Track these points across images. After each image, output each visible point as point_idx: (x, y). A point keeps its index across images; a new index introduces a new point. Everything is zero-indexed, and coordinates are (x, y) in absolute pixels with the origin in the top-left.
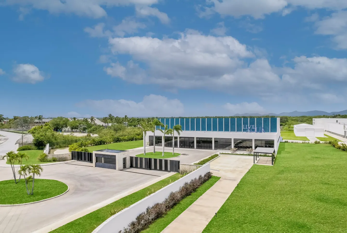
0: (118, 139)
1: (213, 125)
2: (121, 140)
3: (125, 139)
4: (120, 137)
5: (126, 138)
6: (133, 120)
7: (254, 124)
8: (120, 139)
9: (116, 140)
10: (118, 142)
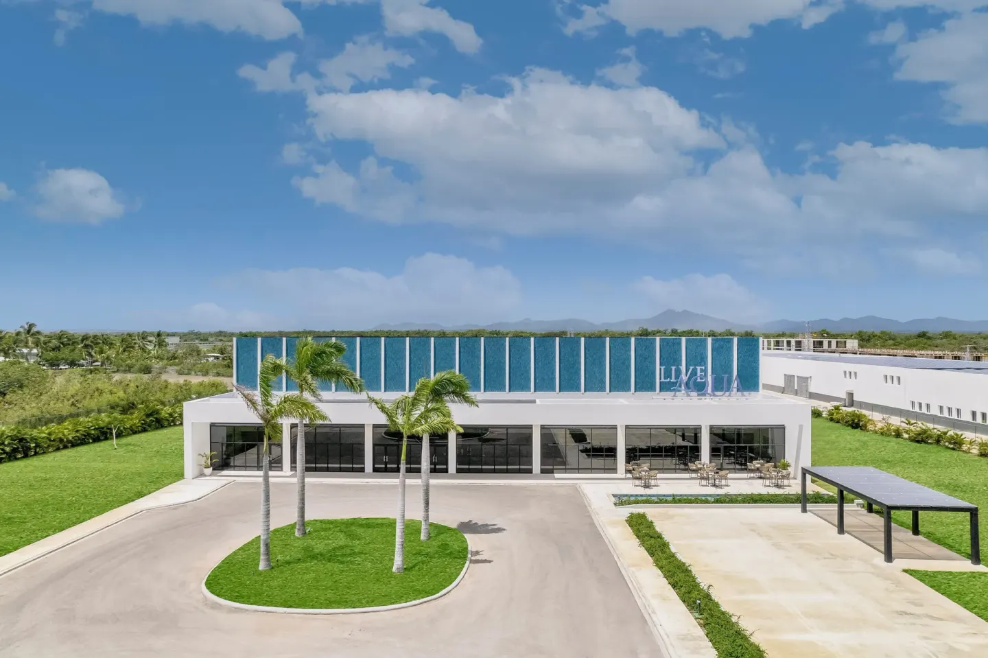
0: (21, 440)
1: (513, 366)
2: (37, 446)
3: (60, 435)
4: (35, 433)
5: (66, 430)
6: (64, 341)
7: (703, 361)
8: (33, 439)
9: (8, 449)
10: (19, 456)
